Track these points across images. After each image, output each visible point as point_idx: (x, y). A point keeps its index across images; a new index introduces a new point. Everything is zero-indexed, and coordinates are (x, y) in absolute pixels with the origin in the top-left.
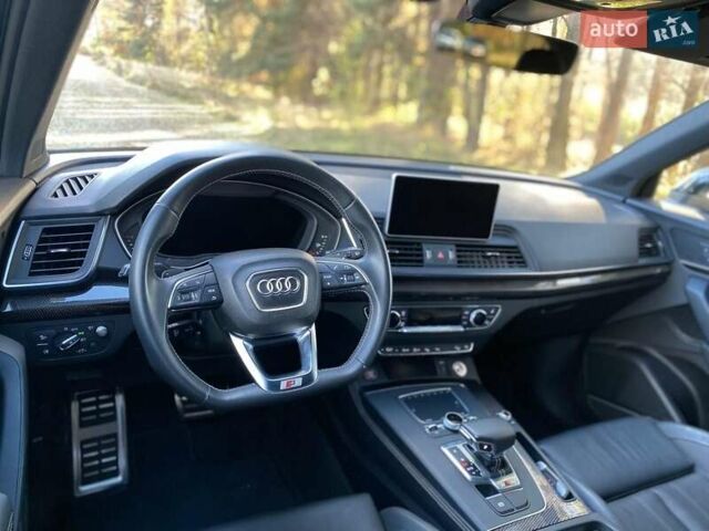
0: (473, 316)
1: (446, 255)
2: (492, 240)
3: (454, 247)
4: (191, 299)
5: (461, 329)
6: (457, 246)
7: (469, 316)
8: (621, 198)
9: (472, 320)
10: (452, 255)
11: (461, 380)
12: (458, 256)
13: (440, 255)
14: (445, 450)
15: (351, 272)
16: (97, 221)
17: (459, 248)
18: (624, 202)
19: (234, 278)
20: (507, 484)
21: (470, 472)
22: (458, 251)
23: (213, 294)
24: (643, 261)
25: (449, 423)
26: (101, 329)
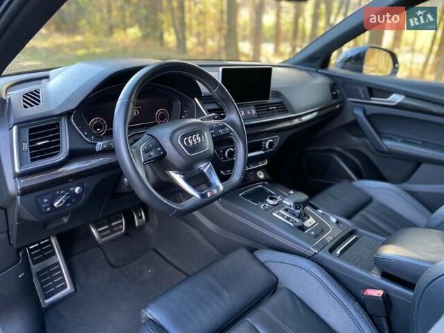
0: (267, 144)
1: (252, 112)
2: (271, 101)
3: (254, 107)
4: (151, 156)
5: (262, 152)
6: (255, 106)
7: (265, 144)
8: (315, 70)
9: (267, 146)
10: (254, 112)
11: (262, 180)
12: (257, 112)
13: (249, 113)
14: (274, 214)
15: (224, 127)
16: (60, 120)
17: (257, 107)
18: (317, 71)
19: (171, 139)
20: (310, 223)
21: (292, 222)
22: (257, 109)
23: (160, 151)
24: (334, 101)
25: (271, 202)
26: (77, 190)
